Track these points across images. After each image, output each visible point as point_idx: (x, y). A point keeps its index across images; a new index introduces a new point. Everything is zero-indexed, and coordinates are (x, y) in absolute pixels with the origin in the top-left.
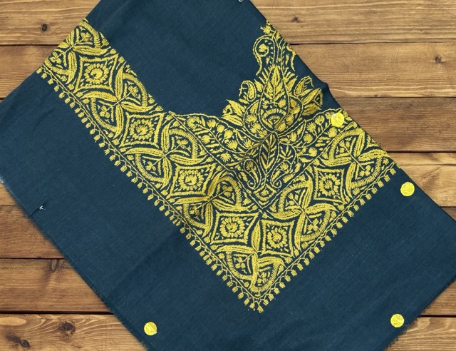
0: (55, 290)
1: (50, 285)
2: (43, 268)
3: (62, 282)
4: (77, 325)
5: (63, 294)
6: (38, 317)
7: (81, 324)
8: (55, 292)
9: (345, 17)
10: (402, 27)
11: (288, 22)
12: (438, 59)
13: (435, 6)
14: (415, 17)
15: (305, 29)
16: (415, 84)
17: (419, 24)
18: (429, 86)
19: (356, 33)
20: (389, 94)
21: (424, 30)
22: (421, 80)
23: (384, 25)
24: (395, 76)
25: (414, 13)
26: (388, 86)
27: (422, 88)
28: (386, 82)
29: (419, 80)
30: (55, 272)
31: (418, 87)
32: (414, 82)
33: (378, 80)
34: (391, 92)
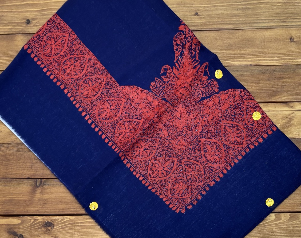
0: (39, 200)
1: (36, 196)
2: (31, 185)
3: (44, 194)
4: (55, 223)
5: (45, 202)
6: (29, 218)
7: (58, 222)
8: (39, 201)
9: (229, 12)
10: (268, 18)
12: (292, 39)
13: (289, 3)
14: (276, 11)
15: (203, 20)
16: (277, 56)
17: (279, 16)
18: (286, 57)
19: (236, 22)
20: (260, 63)
21: (282, 20)
22: (281, 53)
23: (255, 17)
24: (264, 51)
25: (275, 9)
26: (259, 58)
27: (281, 59)
28: (258, 55)
29: (279, 53)
30: (39, 188)
31: (279, 58)
32: (276, 55)
33: (252, 54)
34: (261, 62)
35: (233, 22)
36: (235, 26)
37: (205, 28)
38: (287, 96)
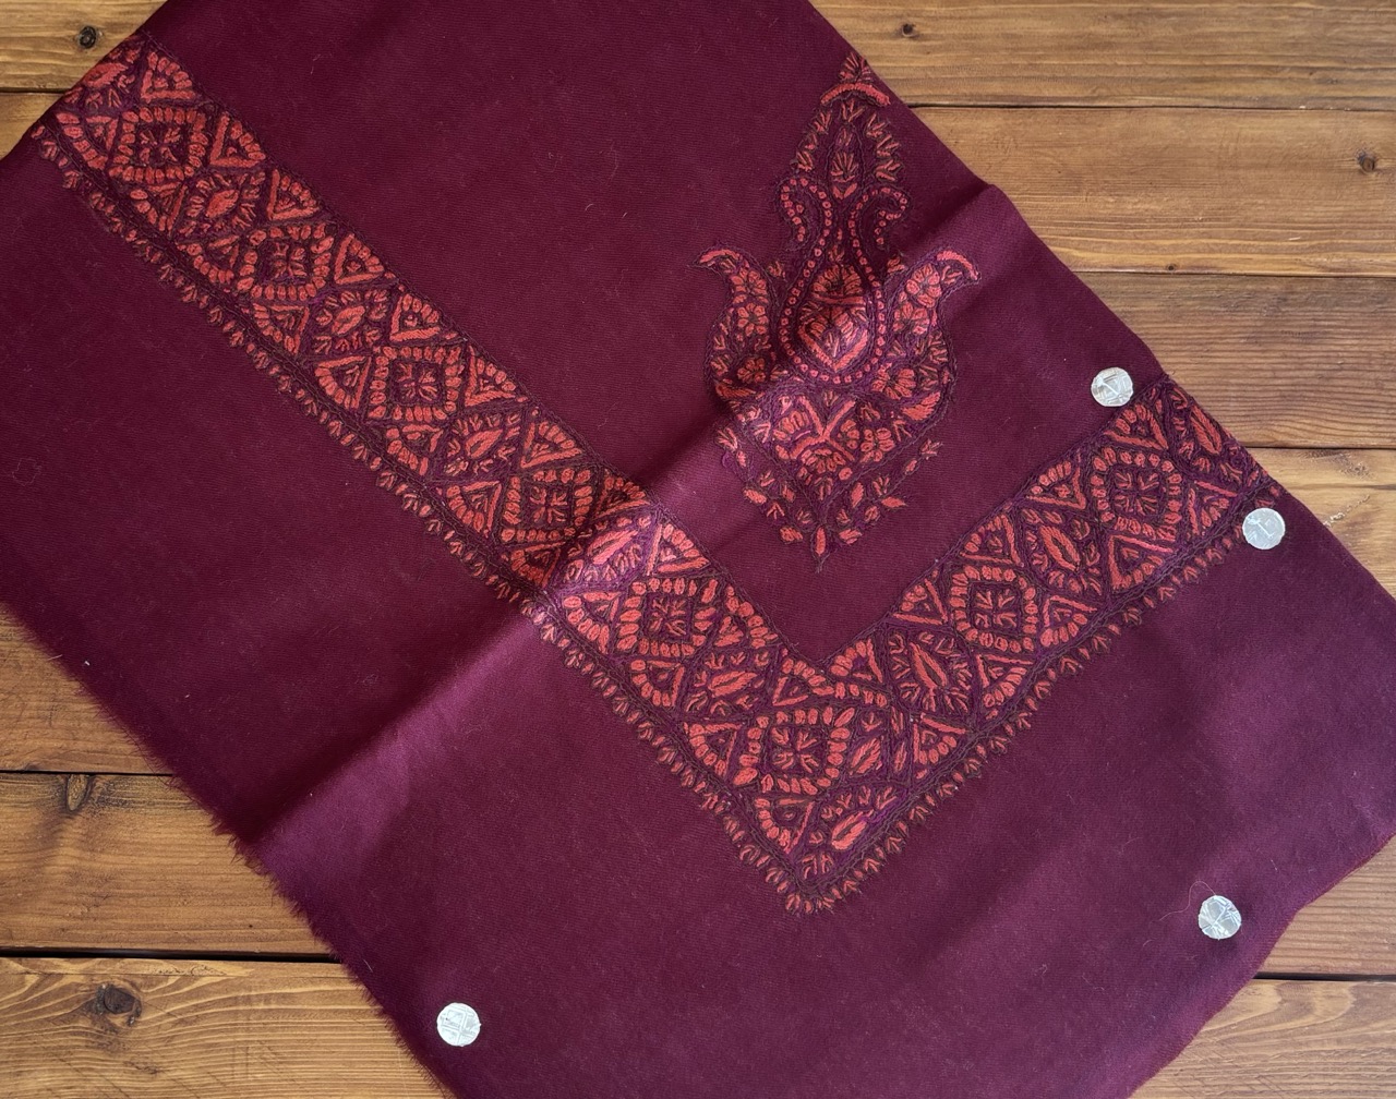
0: (75, 876)
1: (61, 861)
2: (38, 804)
3: (101, 852)
4: (147, 995)
5: (104, 891)
6: (14, 965)
7: (163, 991)
8: (71, 884)
10: (1251, 63)
11: (881, 36)
12: (1366, 162)
14: (1290, 31)
15: (938, 60)
16: (1295, 235)
17: (1303, 53)
18: (1340, 241)
19: (1101, 74)
20: (1213, 263)
21: (1319, 73)
22: (1315, 223)
23: (1193, 53)
24: (1232, 208)
25: (1283, 21)
26: (1210, 238)
27: (1319, 246)
28: (1203, 227)
29: (1310, 222)
30: (78, 818)
31: (1307, 244)
32: (1294, 228)
33: (1178, 221)
34: (1218, 255)
35: (1088, 75)
36: (1094, 91)
37: (949, 93)
38: (1347, 420)
